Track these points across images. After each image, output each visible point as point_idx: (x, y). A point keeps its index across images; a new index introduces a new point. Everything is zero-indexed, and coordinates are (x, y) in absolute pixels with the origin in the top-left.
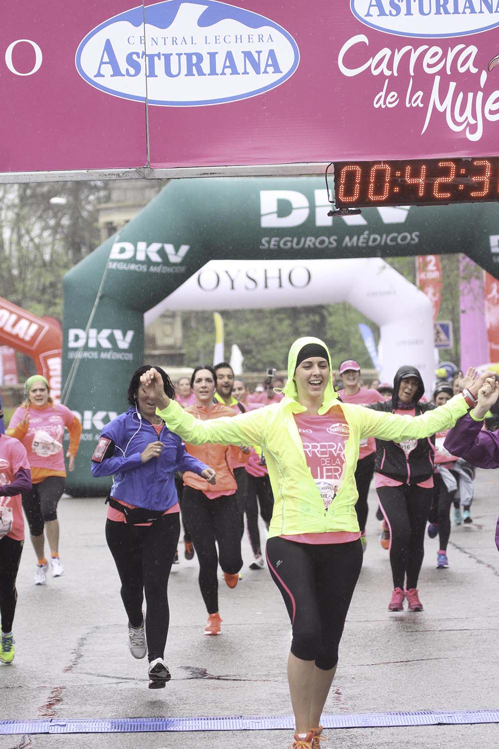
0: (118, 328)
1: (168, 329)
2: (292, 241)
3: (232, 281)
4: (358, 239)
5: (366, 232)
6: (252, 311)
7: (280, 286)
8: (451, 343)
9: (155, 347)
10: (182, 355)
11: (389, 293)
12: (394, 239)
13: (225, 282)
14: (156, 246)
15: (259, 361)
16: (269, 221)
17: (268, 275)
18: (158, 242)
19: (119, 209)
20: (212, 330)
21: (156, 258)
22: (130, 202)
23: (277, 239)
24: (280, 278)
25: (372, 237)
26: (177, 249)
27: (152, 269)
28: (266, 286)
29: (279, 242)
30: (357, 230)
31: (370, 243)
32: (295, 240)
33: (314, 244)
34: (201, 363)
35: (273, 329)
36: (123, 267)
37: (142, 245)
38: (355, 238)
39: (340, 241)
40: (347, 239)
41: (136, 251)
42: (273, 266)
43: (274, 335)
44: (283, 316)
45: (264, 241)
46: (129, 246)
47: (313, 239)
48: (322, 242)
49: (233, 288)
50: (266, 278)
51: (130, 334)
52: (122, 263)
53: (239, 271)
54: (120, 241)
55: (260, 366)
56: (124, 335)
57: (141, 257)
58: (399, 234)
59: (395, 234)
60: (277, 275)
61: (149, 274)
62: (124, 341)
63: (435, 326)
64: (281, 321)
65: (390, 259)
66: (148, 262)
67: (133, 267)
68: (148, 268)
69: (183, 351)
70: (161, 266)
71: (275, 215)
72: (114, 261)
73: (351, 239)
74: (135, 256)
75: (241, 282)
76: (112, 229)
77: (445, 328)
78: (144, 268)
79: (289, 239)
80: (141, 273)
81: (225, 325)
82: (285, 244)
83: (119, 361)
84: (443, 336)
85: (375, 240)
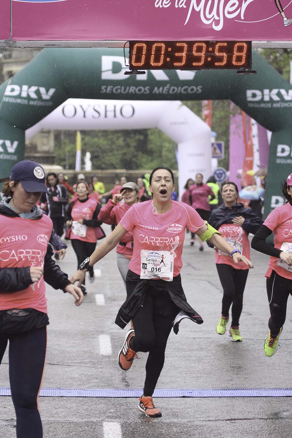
0: (8, 139)
1: (45, 141)
2: (121, 89)
3: (84, 112)
4: (163, 89)
5: (168, 85)
6: (99, 131)
7: (115, 116)
8: (223, 156)
9: (37, 152)
10: (54, 157)
11: (184, 123)
12: (186, 90)
13: (80, 112)
14: (34, 88)
15: (104, 163)
16: (107, 75)
17: (108, 109)
18: (35, 86)
19: (16, 63)
20: (74, 142)
21: (33, 96)
22: (24, 59)
23: (112, 87)
24: (115, 111)
25: (172, 88)
26: (47, 91)
27: (31, 103)
28: (106, 116)
29: (113, 89)
30: (162, 83)
31: (171, 92)
32: (123, 88)
33: (135, 91)
34: (67, 163)
35: (113, 143)
36: (12, 100)
37: (25, 87)
38: (161, 89)
39: (151, 90)
40: (156, 89)
41: (21, 90)
42: (111, 103)
43: (114, 147)
44: (120, 135)
45: (103, 87)
46: (17, 88)
47: (134, 88)
48: (140, 90)
49: (84, 116)
50: (106, 111)
51: (16, 143)
52: (12, 98)
53: (89, 106)
54: (12, 84)
55: (103, 166)
56: (12, 144)
57: (24, 94)
58: (189, 87)
59: (187, 87)
60: (113, 109)
61: (28, 106)
62: (12, 147)
63: (213, 144)
64: (118, 138)
65: (185, 102)
66: (29, 98)
67: (19, 101)
68: (29, 102)
69: (54, 155)
70: (36, 101)
71: (110, 72)
72: (7, 96)
73: (158, 89)
74: (20, 93)
75: (90, 113)
76: (11, 74)
77: (219, 146)
78: (26, 102)
79: (119, 87)
80: (24, 105)
81: (83, 139)
82: (116, 90)
83: (7, 160)
84: (218, 151)
85: (174, 90)
